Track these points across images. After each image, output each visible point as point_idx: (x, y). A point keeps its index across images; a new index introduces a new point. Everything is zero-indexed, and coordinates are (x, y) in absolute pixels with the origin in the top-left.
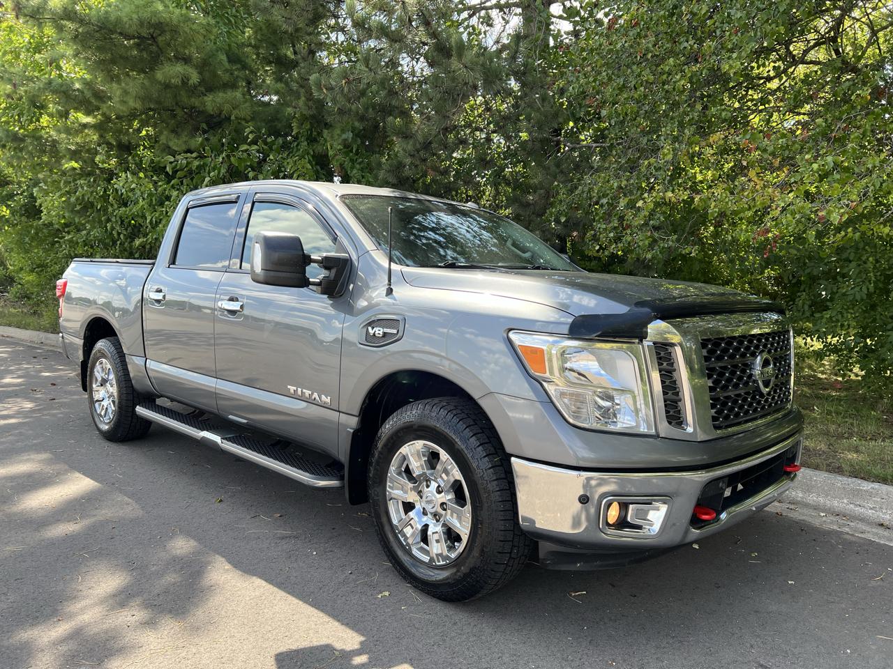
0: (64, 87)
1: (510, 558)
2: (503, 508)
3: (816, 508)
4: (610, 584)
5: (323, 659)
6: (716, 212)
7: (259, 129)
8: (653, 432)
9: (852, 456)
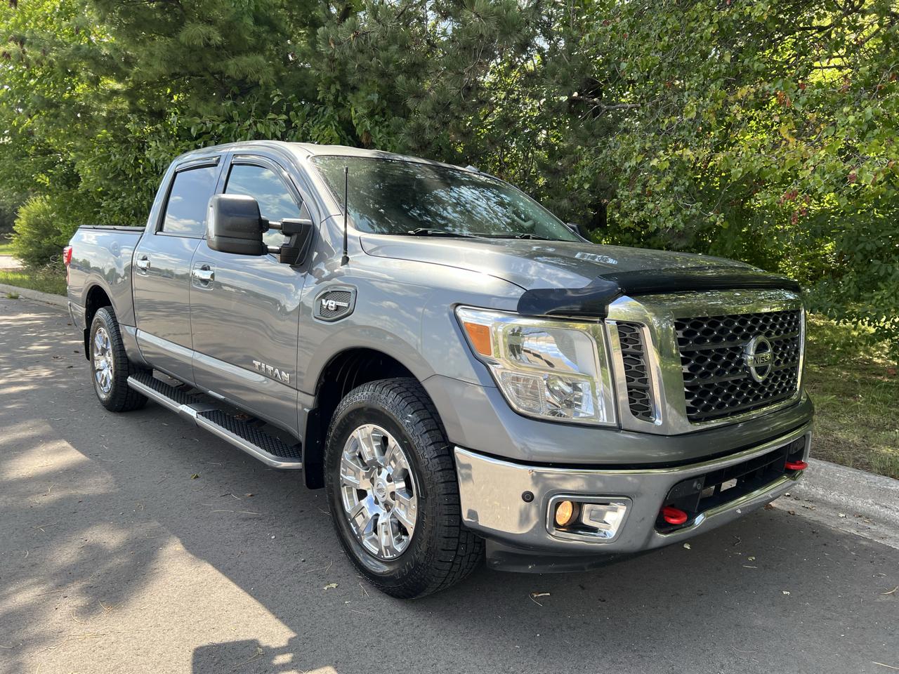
0: (93, 53)
1: (456, 555)
2: (448, 501)
3: (837, 507)
4: (580, 585)
5: (243, 657)
6: (739, 172)
7: (286, 94)
8: (614, 423)
9: (887, 451)
